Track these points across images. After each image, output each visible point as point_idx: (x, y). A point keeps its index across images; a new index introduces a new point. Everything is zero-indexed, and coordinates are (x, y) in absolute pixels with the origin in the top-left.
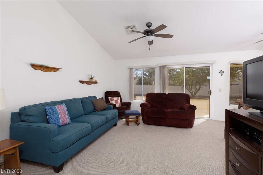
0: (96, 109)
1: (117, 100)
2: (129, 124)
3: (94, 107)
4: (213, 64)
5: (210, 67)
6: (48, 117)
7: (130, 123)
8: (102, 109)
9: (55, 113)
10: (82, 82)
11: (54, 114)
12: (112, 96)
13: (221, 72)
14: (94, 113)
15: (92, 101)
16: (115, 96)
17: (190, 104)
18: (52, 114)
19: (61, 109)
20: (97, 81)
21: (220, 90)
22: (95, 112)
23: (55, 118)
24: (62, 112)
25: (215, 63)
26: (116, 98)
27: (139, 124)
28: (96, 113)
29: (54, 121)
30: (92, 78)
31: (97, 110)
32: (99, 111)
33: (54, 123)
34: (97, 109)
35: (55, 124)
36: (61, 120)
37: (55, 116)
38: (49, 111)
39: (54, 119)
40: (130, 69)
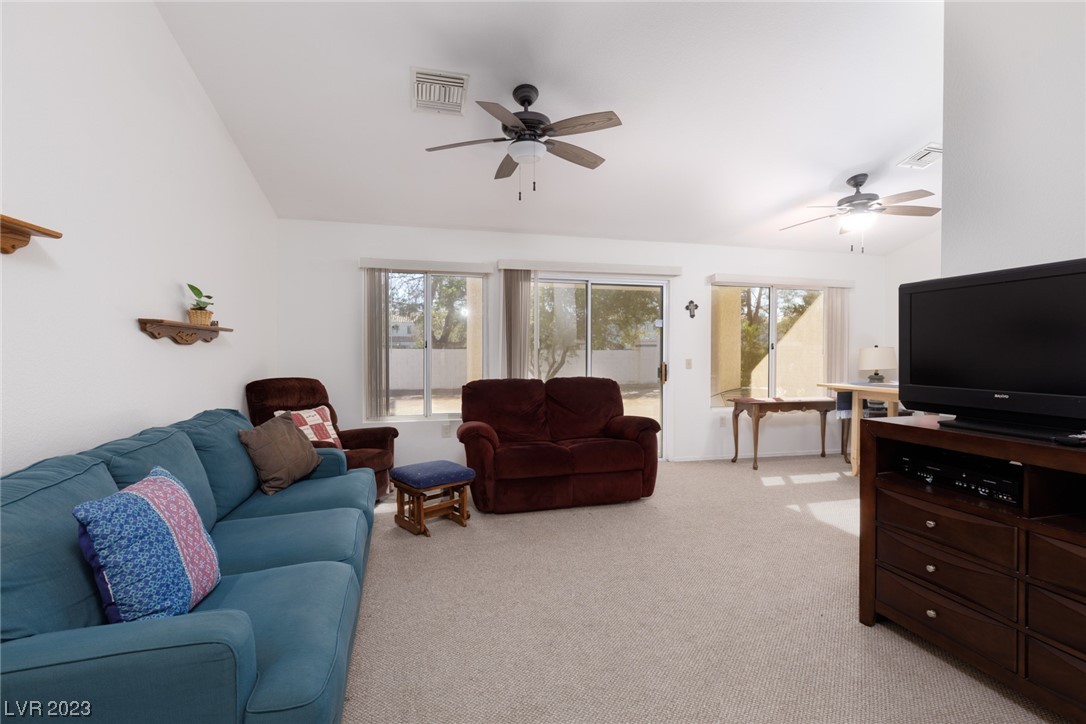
0: (266, 481)
1: (321, 421)
2: (427, 526)
3: (256, 469)
4: (671, 279)
5: (662, 287)
6: (112, 577)
7: (428, 522)
8: (298, 476)
9: (153, 539)
10: (151, 327)
11: (151, 543)
12: (290, 404)
13: (691, 307)
14: (259, 501)
15: (239, 436)
16: (303, 403)
17: (625, 414)
18: (141, 550)
19: (173, 508)
20: (220, 326)
21: (689, 364)
22: (265, 493)
23: (164, 572)
24: (183, 523)
25: (675, 276)
26: (312, 412)
27: (469, 517)
28: (273, 499)
29: (158, 593)
30: (200, 308)
31: (273, 483)
32: (283, 488)
33: (158, 607)
34: (274, 479)
35: (163, 610)
36: (191, 573)
37: (158, 557)
38: (117, 529)
39: (154, 578)
40: (372, 271)
